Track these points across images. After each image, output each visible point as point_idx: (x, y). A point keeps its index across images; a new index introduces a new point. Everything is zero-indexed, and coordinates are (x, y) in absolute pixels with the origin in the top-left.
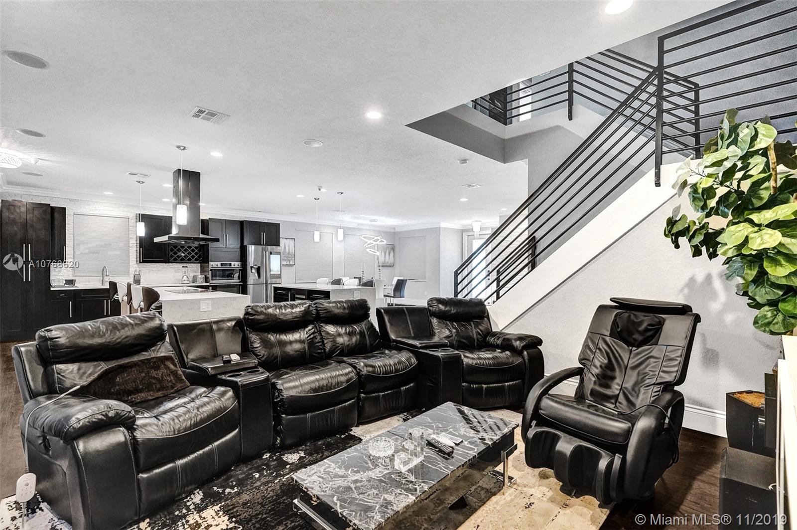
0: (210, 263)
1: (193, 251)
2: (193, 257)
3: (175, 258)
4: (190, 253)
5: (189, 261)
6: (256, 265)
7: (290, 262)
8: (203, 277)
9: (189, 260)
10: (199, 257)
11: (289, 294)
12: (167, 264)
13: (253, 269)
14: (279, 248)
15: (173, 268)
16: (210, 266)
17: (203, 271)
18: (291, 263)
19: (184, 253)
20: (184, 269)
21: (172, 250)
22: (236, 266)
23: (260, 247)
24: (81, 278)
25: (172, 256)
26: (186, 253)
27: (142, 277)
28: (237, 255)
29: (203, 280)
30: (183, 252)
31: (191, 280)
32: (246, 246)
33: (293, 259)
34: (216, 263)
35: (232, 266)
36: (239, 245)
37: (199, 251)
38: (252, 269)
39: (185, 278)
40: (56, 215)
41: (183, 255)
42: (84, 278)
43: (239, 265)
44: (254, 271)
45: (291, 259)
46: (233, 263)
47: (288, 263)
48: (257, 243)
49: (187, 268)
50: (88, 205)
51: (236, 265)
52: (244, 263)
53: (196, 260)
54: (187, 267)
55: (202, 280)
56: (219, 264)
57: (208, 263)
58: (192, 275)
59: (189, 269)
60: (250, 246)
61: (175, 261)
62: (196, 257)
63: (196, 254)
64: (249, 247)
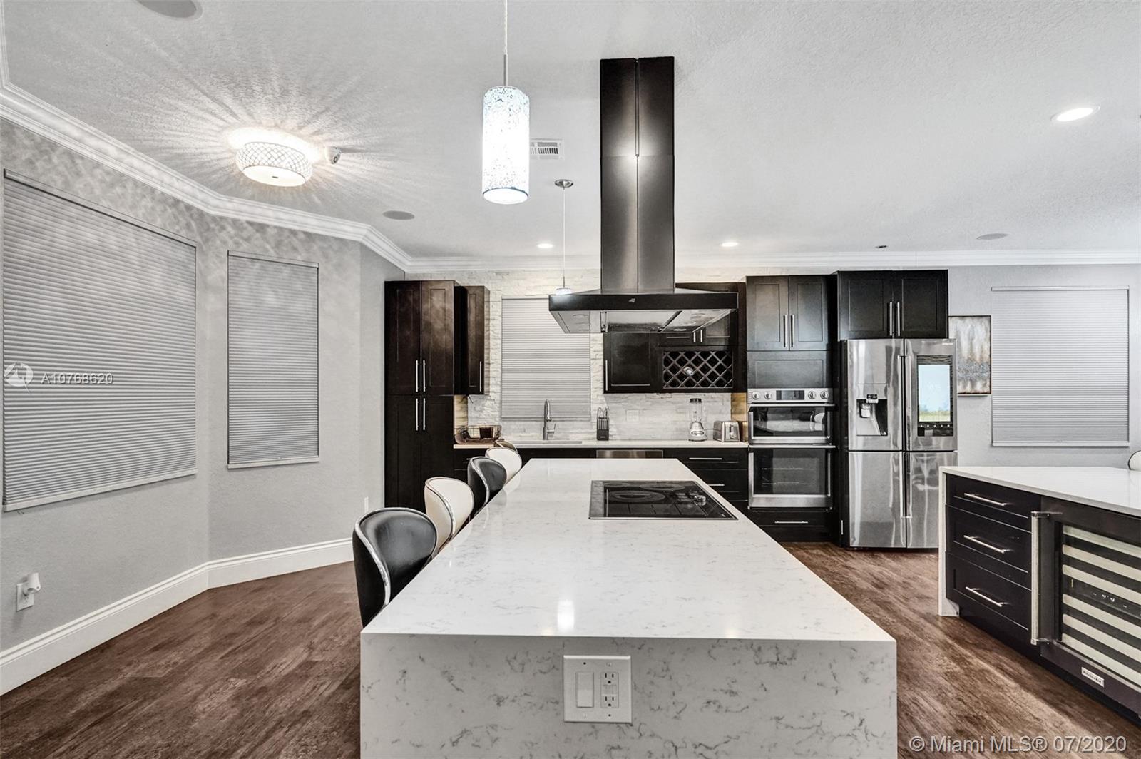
0: (749, 390)
1: (713, 362)
2: (713, 376)
3: (674, 381)
4: (705, 369)
5: (705, 387)
6: (872, 397)
7: (973, 385)
8: (735, 428)
9: (705, 384)
10: (727, 376)
11: (1034, 521)
12: (661, 395)
13: (864, 406)
14: (944, 343)
15: (674, 403)
16: (751, 400)
17: (735, 410)
18: (979, 387)
19: (694, 369)
20: (695, 406)
21: (667, 362)
22: (818, 399)
23: (881, 344)
24: (513, 423)
25: (667, 377)
26: (698, 369)
27: (611, 422)
28: (819, 367)
29: (736, 432)
30: (690, 366)
31: (710, 433)
32: (843, 345)
33: (986, 375)
34: (765, 391)
35: (807, 399)
36: (825, 341)
37: (727, 362)
38: (860, 408)
39: (696, 428)
40: (471, 303)
41: (690, 372)
42: (517, 423)
43: (823, 397)
44: (866, 412)
45: (980, 378)
46: (807, 391)
47: (968, 389)
48: (875, 332)
49: (698, 405)
50: (524, 279)
51: (818, 395)
52: (837, 390)
53: (720, 383)
54: (700, 400)
55: (732, 433)
56: (772, 392)
57: (746, 392)
58: (712, 419)
59: (704, 405)
60: (855, 341)
61: (674, 388)
62: (720, 376)
63: (720, 369)
64: (851, 346)
